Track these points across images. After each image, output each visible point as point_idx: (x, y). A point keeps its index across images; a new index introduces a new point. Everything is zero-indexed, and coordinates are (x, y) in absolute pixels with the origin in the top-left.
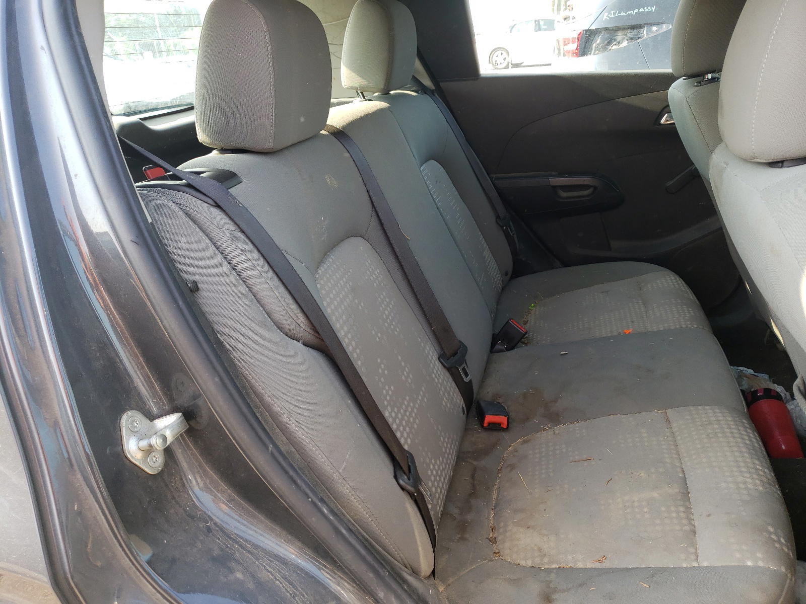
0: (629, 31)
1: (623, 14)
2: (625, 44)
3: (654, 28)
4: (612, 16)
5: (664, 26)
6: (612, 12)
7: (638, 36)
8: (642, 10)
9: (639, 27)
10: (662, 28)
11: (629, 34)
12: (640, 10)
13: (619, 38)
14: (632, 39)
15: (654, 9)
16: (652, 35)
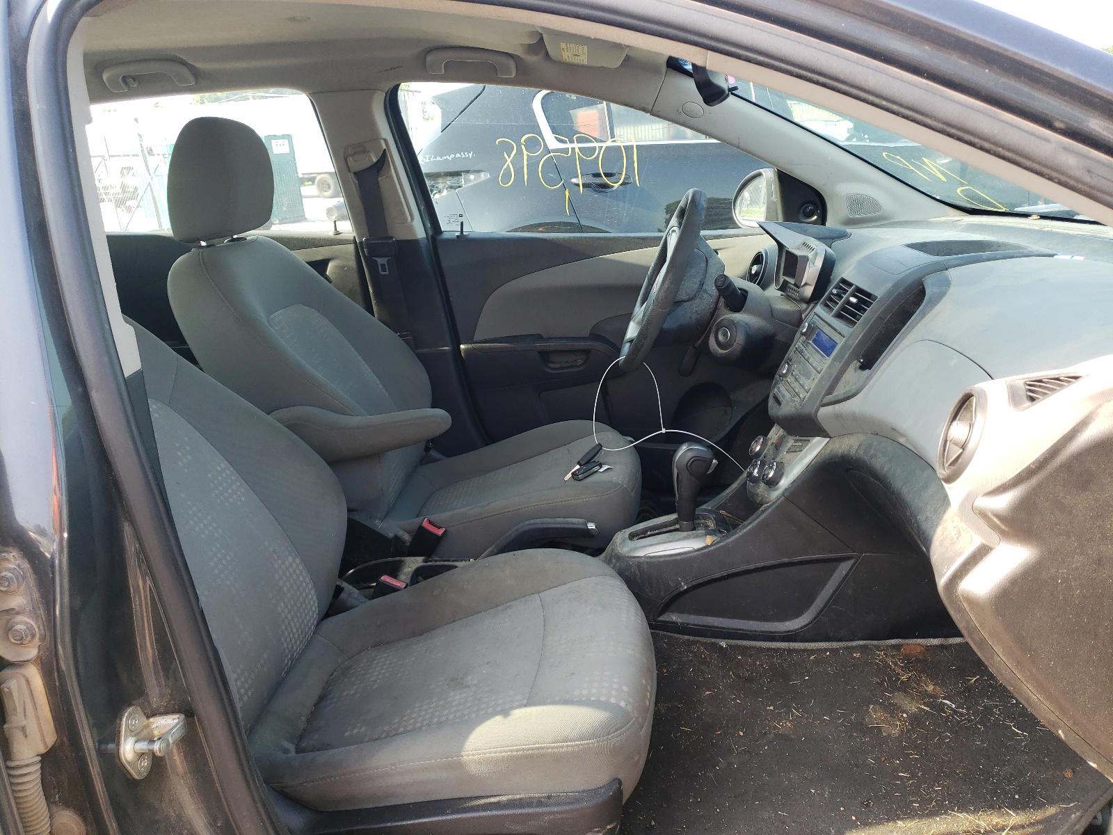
0: (449, 178)
1: (439, 158)
2: (445, 193)
3: (472, 177)
4: (428, 161)
5: (482, 174)
6: (427, 156)
7: (458, 185)
8: (458, 155)
9: (456, 174)
10: (480, 177)
11: (450, 181)
12: (457, 156)
13: (440, 186)
14: (451, 187)
15: (471, 155)
16: (470, 184)
